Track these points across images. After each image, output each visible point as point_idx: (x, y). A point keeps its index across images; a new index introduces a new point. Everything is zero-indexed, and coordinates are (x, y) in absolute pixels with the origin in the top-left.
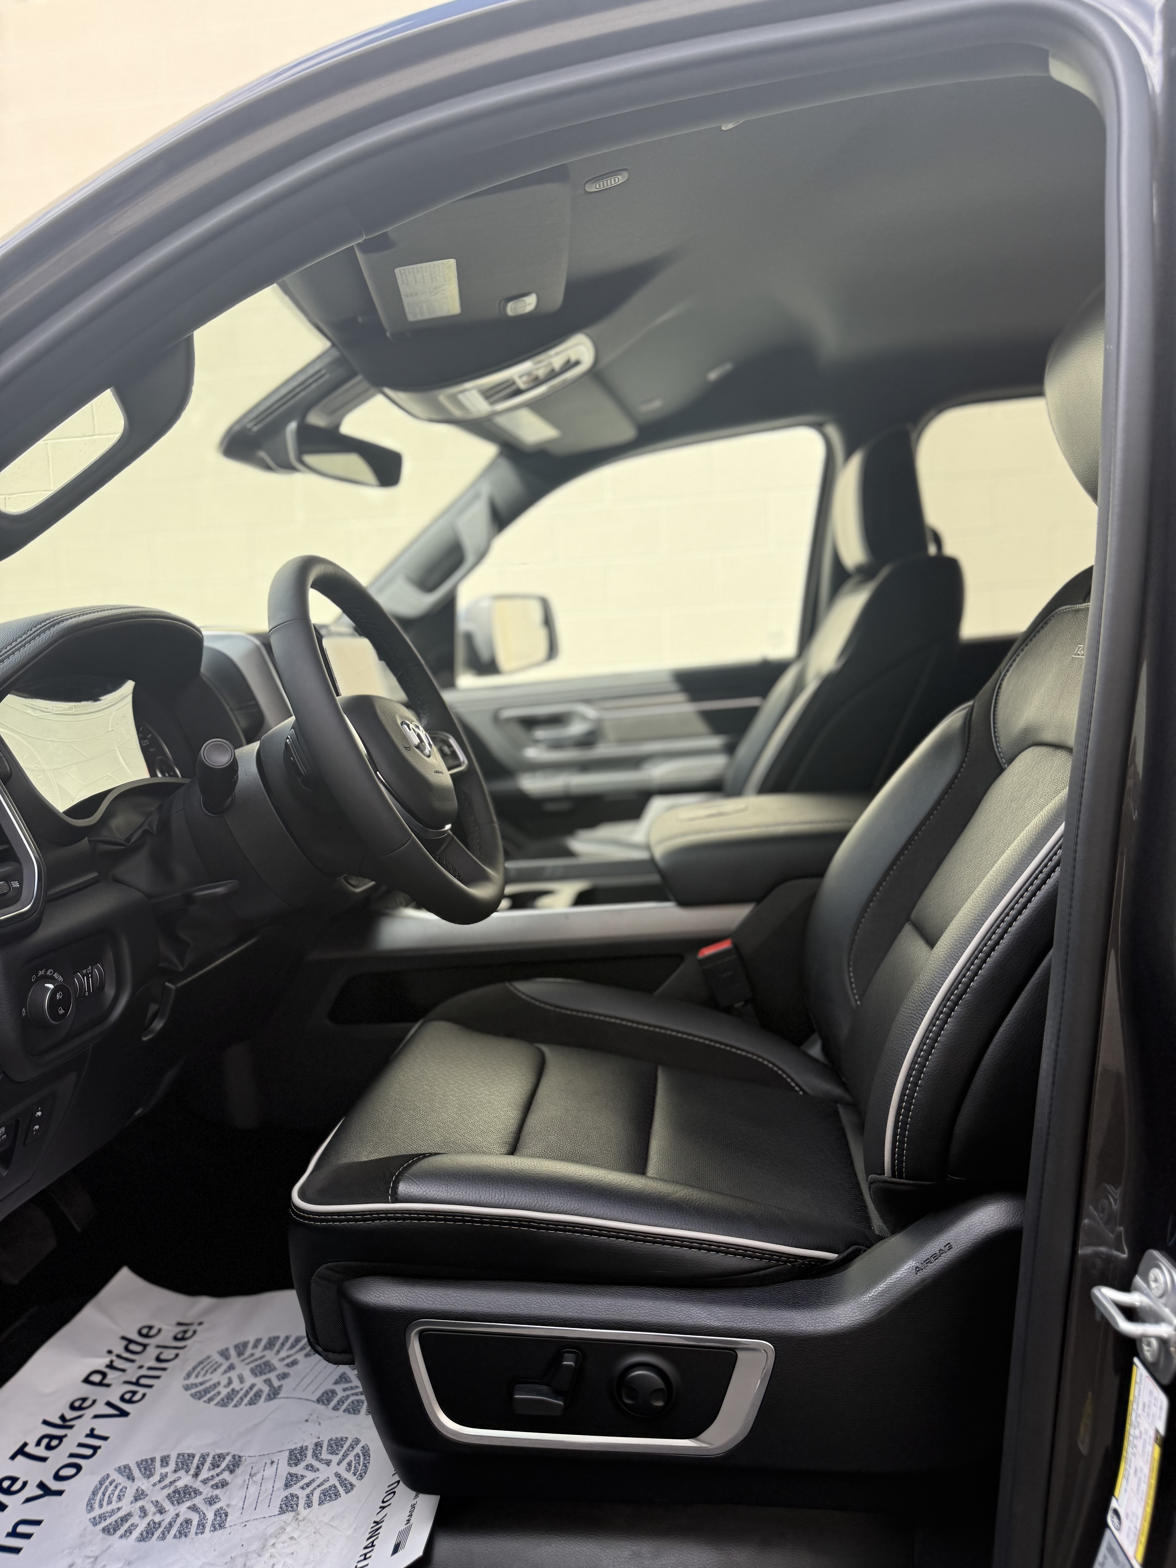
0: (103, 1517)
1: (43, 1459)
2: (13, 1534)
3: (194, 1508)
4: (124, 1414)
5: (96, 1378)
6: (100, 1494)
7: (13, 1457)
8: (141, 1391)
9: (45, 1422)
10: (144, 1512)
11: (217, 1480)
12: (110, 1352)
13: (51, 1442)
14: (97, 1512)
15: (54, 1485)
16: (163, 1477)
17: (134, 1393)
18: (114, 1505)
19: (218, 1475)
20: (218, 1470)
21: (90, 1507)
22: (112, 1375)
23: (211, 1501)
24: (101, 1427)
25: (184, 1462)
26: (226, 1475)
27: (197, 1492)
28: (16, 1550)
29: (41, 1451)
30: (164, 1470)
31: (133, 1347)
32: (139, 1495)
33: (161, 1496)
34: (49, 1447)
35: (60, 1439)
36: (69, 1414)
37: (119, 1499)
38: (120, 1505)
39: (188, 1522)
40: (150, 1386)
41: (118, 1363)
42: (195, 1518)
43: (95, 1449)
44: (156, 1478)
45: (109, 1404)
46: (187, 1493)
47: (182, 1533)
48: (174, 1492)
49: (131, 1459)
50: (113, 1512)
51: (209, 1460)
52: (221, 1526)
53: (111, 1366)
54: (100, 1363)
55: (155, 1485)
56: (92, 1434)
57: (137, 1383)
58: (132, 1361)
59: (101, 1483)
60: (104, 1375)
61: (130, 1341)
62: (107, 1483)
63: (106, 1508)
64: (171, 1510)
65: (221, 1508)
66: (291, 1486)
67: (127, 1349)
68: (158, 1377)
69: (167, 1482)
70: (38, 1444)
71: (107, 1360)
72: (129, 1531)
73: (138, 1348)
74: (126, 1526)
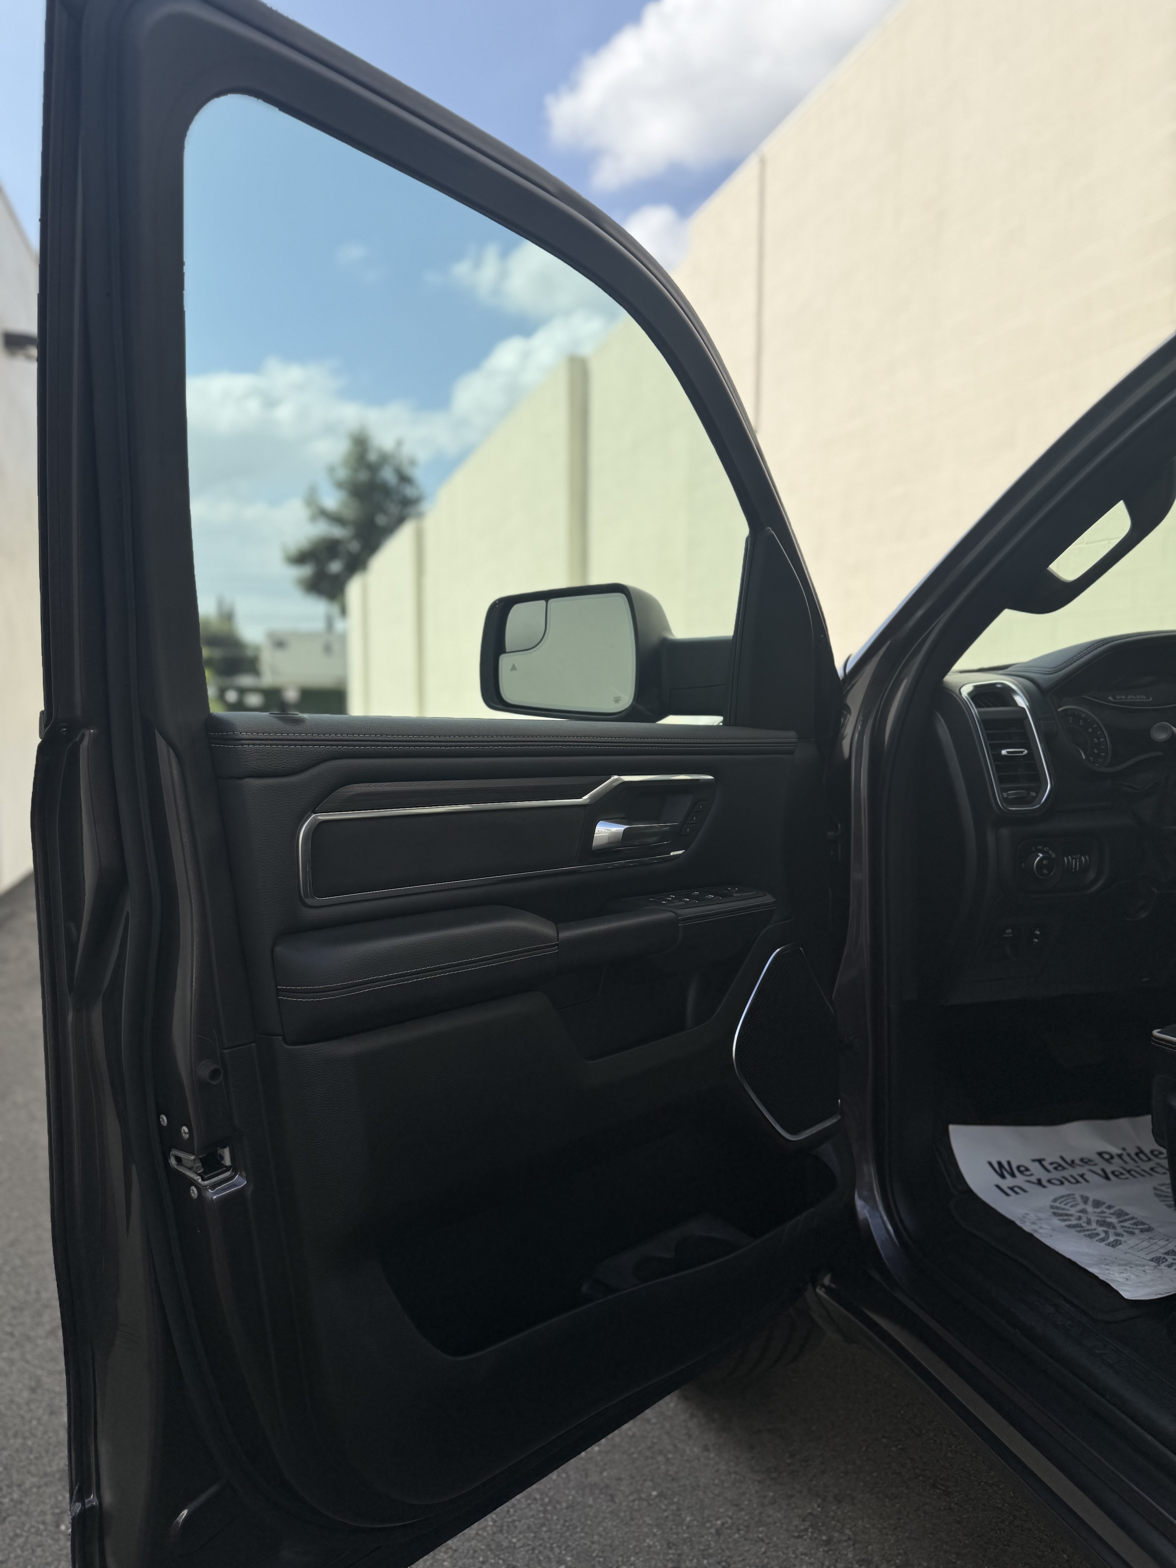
0: (1057, 1208)
1: (1048, 1171)
2: (1012, 1189)
3: (1106, 1232)
4: (1107, 1178)
5: (1107, 1156)
6: (1063, 1199)
7: (1034, 1161)
8: (1127, 1175)
9: (1062, 1158)
10: (1080, 1218)
11: (1131, 1230)
12: (1124, 1149)
13: (1058, 1167)
14: (1057, 1204)
15: (1044, 1182)
16: (1102, 1212)
17: (1122, 1174)
18: (1067, 1207)
19: (1133, 1228)
20: (1135, 1227)
21: (1055, 1200)
22: (1116, 1160)
23: (1117, 1234)
24: (1089, 1175)
25: (1120, 1214)
26: (1137, 1231)
27: (1114, 1227)
28: (1007, 1194)
29: (1050, 1168)
30: (1105, 1210)
31: (1141, 1156)
32: (1083, 1211)
33: (1094, 1218)
34: (1056, 1168)
35: (1064, 1168)
36: (1077, 1162)
37: (1072, 1206)
38: (1070, 1209)
39: (1098, 1234)
40: (1134, 1177)
41: (1126, 1158)
42: (1102, 1235)
43: (1078, 1182)
44: (1099, 1210)
45: (1103, 1170)
46: (1110, 1225)
47: (1091, 1236)
48: (1102, 1221)
49: (1092, 1195)
50: (1064, 1209)
51: (1134, 1221)
52: (1113, 1246)
53: (1120, 1156)
54: (1115, 1151)
55: (1095, 1212)
56: (1082, 1176)
57: (1129, 1172)
58: (1136, 1162)
59: (1068, 1195)
60: (1112, 1157)
61: (1142, 1152)
62: (1071, 1197)
63: (1062, 1206)
64: (1094, 1225)
65: (1120, 1240)
66: (1168, 1255)
67: (1137, 1154)
68: (1143, 1176)
69: (1103, 1215)
70: (1052, 1164)
71: (1119, 1152)
72: (1065, 1220)
73: (1144, 1158)
74: (1066, 1218)
